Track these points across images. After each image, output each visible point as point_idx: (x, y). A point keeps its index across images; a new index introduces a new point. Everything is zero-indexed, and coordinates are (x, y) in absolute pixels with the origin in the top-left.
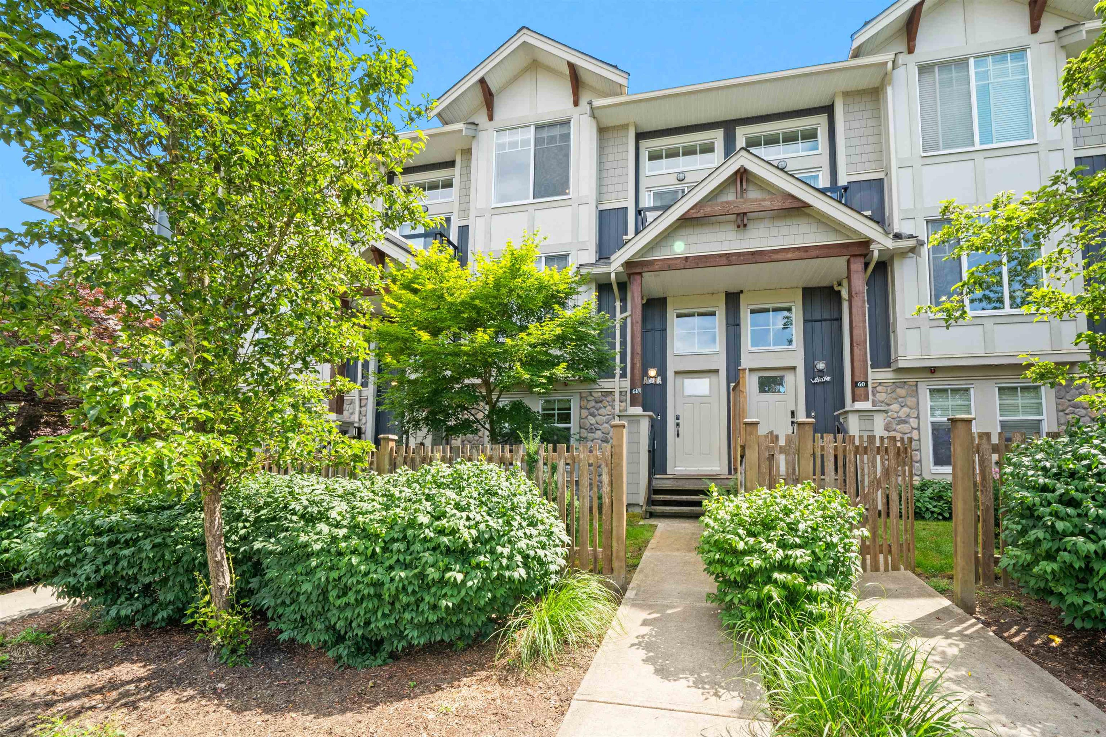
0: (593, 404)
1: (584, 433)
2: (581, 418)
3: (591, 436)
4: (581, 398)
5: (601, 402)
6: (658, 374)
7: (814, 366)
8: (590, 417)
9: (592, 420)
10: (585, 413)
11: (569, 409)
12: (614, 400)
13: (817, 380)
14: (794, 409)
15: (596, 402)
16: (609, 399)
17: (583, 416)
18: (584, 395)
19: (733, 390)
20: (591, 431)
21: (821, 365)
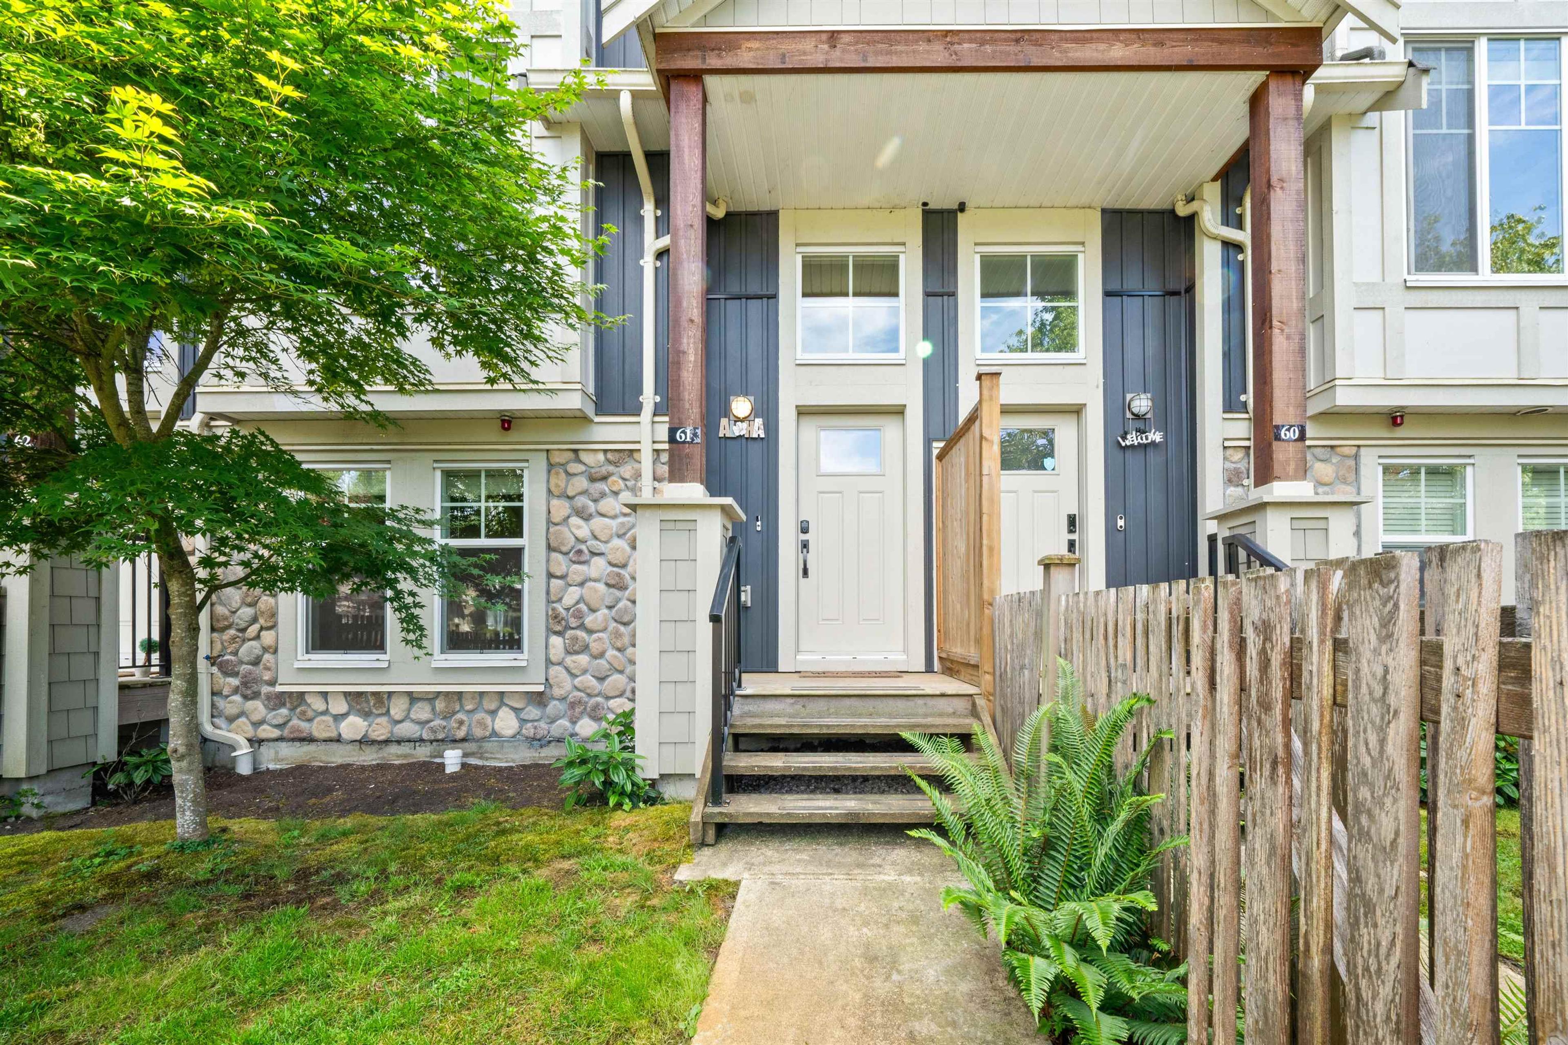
0: (582, 483)
1: (560, 563)
2: (549, 522)
3: (578, 571)
4: (551, 466)
5: (604, 478)
6: (756, 412)
7: (1126, 406)
8: (575, 520)
9: (581, 528)
10: (560, 508)
11: (520, 497)
12: (638, 476)
13: (1132, 439)
14: (1074, 511)
15: (593, 479)
16: (627, 470)
17: (557, 517)
18: (557, 458)
19: (940, 457)
20: (579, 557)
21: (1142, 404)
